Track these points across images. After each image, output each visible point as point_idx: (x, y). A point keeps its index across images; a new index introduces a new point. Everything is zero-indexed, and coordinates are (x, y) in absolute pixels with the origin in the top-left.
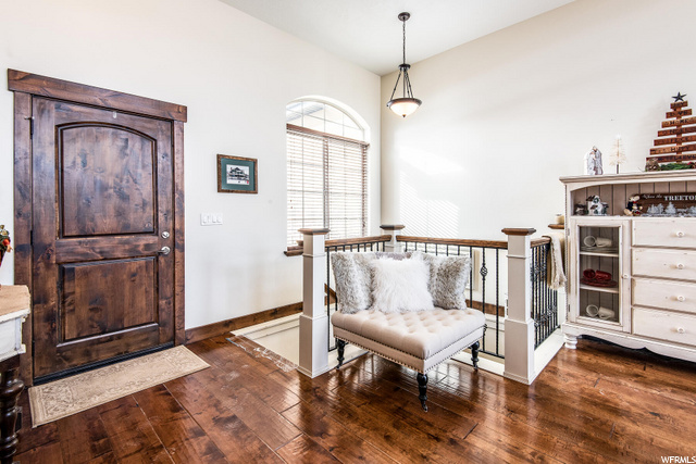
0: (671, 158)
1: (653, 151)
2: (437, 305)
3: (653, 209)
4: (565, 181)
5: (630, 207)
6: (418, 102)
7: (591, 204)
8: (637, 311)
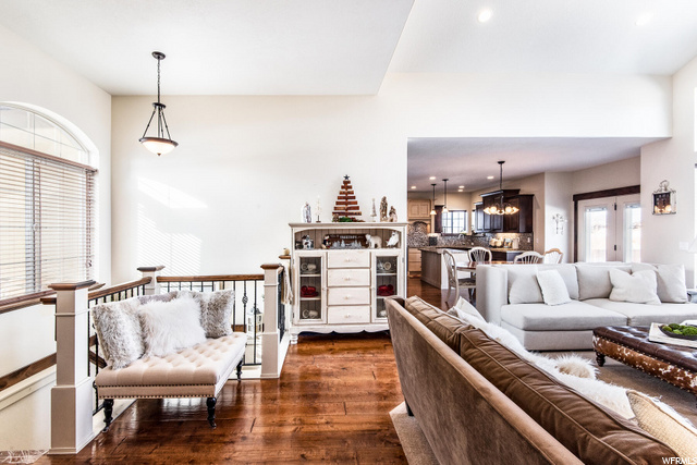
0: (343, 214)
1: (335, 208)
2: (209, 336)
3: (335, 244)
4: (292, 225)
5: (325, 243)
6: (175, 144)
7: (305, 241)
8: (330, 309)
